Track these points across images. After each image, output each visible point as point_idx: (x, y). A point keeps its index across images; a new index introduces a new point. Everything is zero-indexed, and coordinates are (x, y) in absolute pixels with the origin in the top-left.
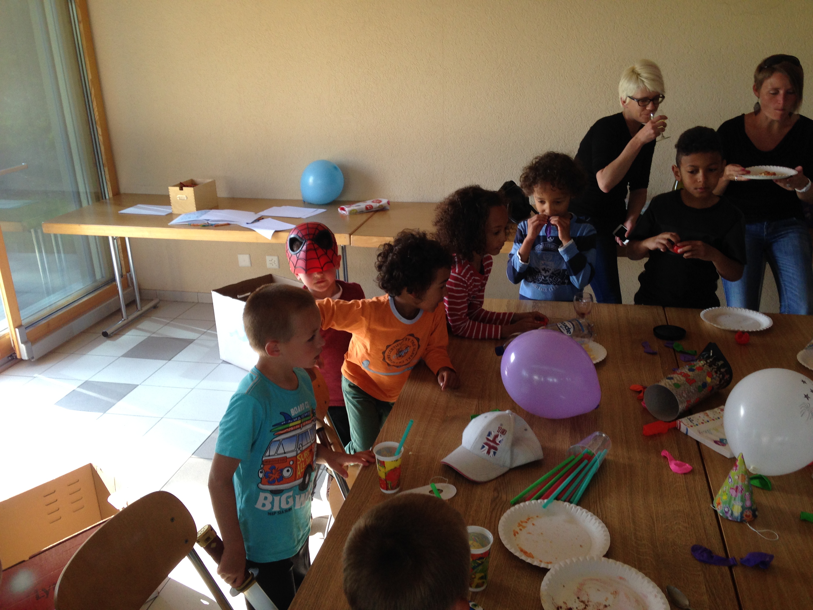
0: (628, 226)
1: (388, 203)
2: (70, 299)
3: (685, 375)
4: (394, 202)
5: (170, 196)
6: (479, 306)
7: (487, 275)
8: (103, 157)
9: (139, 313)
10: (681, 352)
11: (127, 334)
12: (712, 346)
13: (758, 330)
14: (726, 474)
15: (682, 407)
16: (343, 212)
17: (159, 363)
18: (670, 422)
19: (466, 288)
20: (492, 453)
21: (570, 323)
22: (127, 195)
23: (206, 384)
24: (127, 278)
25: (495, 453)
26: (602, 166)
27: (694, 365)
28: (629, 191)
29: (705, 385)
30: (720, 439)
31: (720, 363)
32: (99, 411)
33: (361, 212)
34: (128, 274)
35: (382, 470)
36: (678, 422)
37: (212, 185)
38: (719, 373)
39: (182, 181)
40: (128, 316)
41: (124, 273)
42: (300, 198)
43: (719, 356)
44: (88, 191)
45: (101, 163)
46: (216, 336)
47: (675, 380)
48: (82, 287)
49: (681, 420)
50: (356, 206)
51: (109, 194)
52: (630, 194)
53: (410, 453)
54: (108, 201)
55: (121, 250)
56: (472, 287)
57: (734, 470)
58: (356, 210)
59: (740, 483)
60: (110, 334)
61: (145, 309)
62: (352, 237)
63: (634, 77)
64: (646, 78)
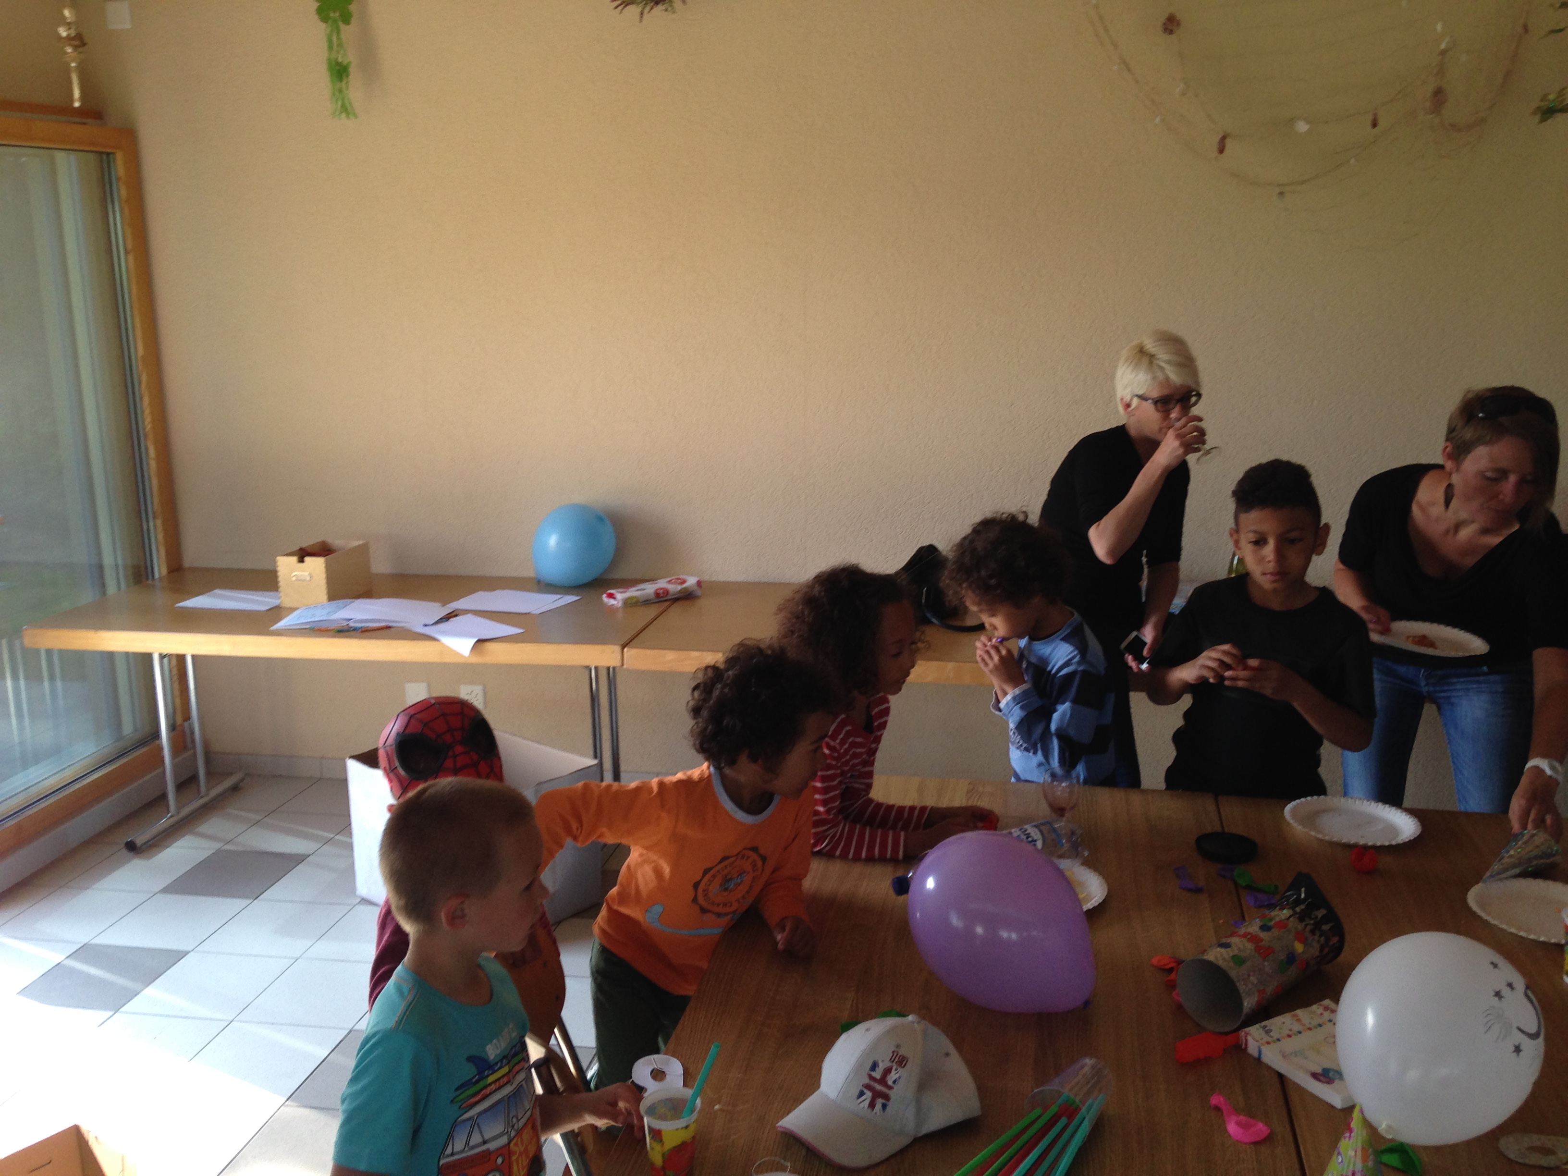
0: (1148, 634)
1: (699, 583)
2: (68, 775)
3: (1253, 938)
4: (711, 582)
5: (279, 574)
6: (864, 793)
7: (879, 733)
8: (155, 501)
9: (201, 802)
10: (1248, 887)
11: (175, 845)
12: (1302, 880)
13: (1394, 843)
14: (1334, 1145)
15: (1248, 1003)
16: (612, 602)
17: (237, 904)
18: (1227, 1034)
20: (878, 1106)
21: (1036, 830)
22: (193, 570)
23: (324, 948)
24: (183, 732)
25: (884, 1106)
26: (1098, 516)
27: (1271, 920)
28: (1145, 567)
29: (1291, 958)
30: (1324, 1070)
31: (1321, 913)
32: (105, 1007)
33: (647, 602)
34: (186, 724)
35: (658, 1147)
36: (1242, 1033)
37: (363, 550)
38: (1318, 933)
39: (304, 545)
40: (179, 809)
41: (179, 720)
42: (531, 574)
43: (1317, 899)
44: (120, 562)
45: (150, 510)
46: (350, 847)
47: (1235, 948)
48: (94, 750)
49: (1247, 1029)
50: (638, 590)
51: (160, 569)
52: (1149, 573)
53: (717, 1107)
54: (157, 583)
55: (175, 678)
57: (1347, 1139)
58: (635, 597)
59: (1359, 1166)
60: (142, 845)
61: (214, 793)
62: (627, 652)
63: (1145, 360)
64: (1168, 362)
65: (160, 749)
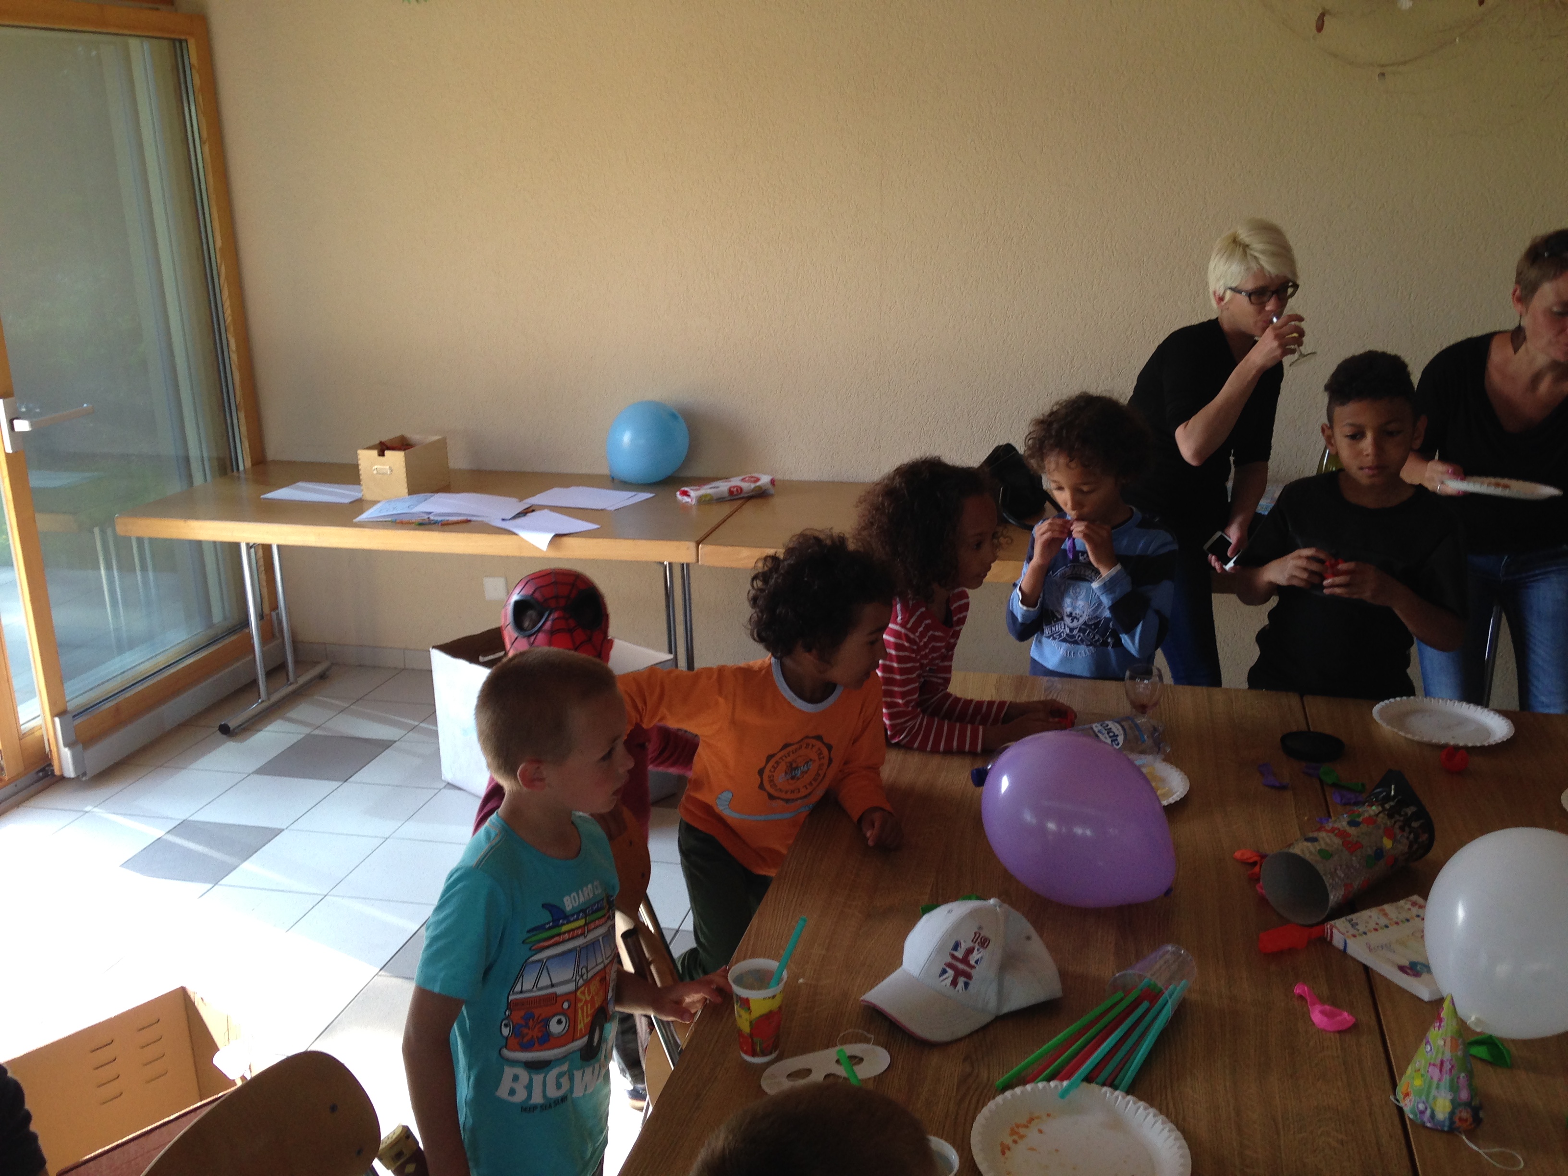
0: (1233, 534)
1: (773, 482)
2: (161, 660)
3: (1342, 834)
4: (784, 481)
5: (360, 467)
6: (942, 687)
7: (958, 628)
8: (238, 394)
9: (290, 688)
10: (1335, 785)
11: (266, 729)
12: (1393, 776)
13: (1486, 744)
14: (1421, 1036)
15: (1334, 897)
16: (686, 499)
17: (327, 786)
18: (1311, 926)
19: (917, 651)
20: (961, 984)
21: (1117, 725)
22: (275, 462)
23: (411, 829)
24: (271, 621)
25: (966, 985)
26: (1185, 416)
27: (1359, 815)
28: (1233, 466)
29: (1379, 853)
30: (1411, 963)
31: (1410, 810)
32: (205, 880)
33: (720, 500)
34: (274, 614)
35: (745, 1015)
36: (1327, 926)
37: (441, 446)
38: (1407, 829)
39: (383, 440)
40: (269, 694)
41: (267, 610)
42: (606, 471)
43: (1407, 796)
44: (205, 455)
45: (232, 401)
46: (435, 734)
47: (1322, 842)
48: (184, 638)
49: (1332, 922)
50: (711, 488)
51: (244, 462)
52: (1236, 473)
53: (801, 981)
54: (242, 475)
55: (262, 568)
56: (927, 651)
57: (1437, 1029)
58: (710, 495)
59: (1448, 1055)
60: (234, 729)
61: (302, 680)
62: (701, 548)
63: (1239, 252)
64: (1263, 252)
65: (251, 637)
